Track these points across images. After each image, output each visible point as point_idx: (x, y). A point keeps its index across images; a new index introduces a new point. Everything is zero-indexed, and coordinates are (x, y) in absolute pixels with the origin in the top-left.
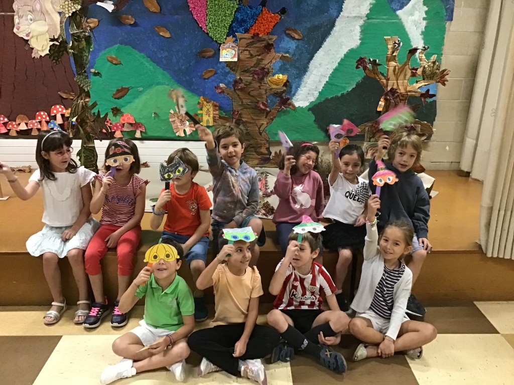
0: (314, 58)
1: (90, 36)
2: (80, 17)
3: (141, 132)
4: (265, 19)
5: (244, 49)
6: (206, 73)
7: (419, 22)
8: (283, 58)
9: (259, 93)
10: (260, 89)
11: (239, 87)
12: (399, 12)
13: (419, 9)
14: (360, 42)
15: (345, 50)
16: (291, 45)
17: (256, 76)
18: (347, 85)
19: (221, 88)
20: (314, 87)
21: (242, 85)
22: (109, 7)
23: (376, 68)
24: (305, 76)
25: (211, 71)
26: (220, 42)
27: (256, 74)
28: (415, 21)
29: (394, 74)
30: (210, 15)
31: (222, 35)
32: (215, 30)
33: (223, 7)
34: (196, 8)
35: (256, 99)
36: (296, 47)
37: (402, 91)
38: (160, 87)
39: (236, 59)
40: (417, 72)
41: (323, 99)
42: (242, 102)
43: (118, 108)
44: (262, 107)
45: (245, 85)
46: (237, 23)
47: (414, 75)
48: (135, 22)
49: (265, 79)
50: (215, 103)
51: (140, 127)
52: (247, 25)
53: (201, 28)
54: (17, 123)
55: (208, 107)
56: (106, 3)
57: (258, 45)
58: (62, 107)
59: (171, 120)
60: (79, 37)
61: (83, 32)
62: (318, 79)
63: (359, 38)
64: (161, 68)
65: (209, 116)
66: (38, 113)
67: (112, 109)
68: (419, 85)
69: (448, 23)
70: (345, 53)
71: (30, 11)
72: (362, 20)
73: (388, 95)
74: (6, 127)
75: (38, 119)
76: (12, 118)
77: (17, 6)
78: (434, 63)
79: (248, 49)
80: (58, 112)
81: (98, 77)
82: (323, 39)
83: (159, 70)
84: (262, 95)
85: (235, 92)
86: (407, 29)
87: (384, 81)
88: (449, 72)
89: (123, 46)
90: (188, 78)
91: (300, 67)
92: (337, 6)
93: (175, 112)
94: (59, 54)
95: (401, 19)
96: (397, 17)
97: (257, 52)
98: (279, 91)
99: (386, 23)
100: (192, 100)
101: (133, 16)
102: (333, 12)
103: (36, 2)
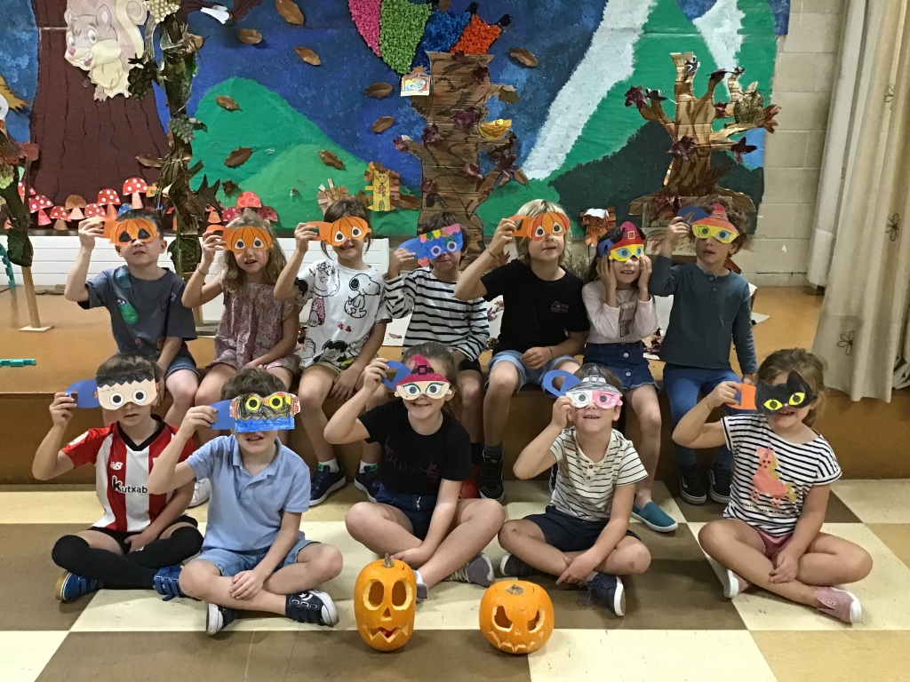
0: (558, 98)
1: (192, 54)
2: (179, 25)
3: (271, 221)
4: (476, 33)
5: (439, 76)
6: (378, 124)
7: (732, 36)
8: (504, 95)
9: (466, 150)
10: (467, 142)
11: (433, 140)
12: (696, 21)
13: (731, 16)
14: (632, 70)
15: (608, 84)
16: (518, 77)
17: (459, 121)
18: (613, 143)
19: (403, 143)
20: (557, 147)
21: (437, 136)
22: (221, 15)
23: (657, 105)
24: (543, 128)
25: (386, 120)
26: (401, 72)
27: (460, 118)
28: (724, 34)
29: (689, 114)
30: (385, 27)
31: (406, 60)
32: (393, 53)
33: (407, 14)
34: (363, 16)
35: (461, 159)
36: (527, 80)
37: (701, 141)
38: (302, 147)
39: (427, 93)
40: (726, 110)
41: (572, 167)
42: (438, 165)
43: (234, 182)
44: (470, 171)
45: (443, 136)
46: (429, 41)
47: (720, 115)
48: (263, 41)
49: (475, 126)
50: (394, 172)
51: (270, 214)
52: (446, 44)
53: (371, 48)
54: (68, 208)
55: (383, 180)
56: (216, 9)
57: (463, 70)
58: (142, 181)
59: (320, 202)
60: (175, 55)
62: (564, 133)
63: (631, 63)
64: (305, 115)
65: (384, 195)
66: (101, 192)
67: (224, 184)
68: (729, 131)
69: (780, 39)
70: (609, 89)
71: (92, 24)
72: (636, 34)
73: (678, 148)
74: (48, 215)
75: (102, 202)
76: (59, 201)
77: (71, 17)
78: (753, 95)
79: (447, 77)
80: (135, 189)
81: (201, 131)
82: (572, 66)
83: (302, 120)
84: (470, 152)
85: (427, 148)
86: (711, 49)
87: (672, 126)
88: (778, 110)
89: (243, 80)
90: (349, 132)
91: (533, 112)
92: (593, 12)
93: (328, 190)
94: (144, 84)
95: (700, 33)
96: (694, 29)
97: (462, 81)
98: (498, 145)
99: (675, 39)
100: (356, 168)
101: (259, 30)
102: (588, 21)
103: (102, 9)
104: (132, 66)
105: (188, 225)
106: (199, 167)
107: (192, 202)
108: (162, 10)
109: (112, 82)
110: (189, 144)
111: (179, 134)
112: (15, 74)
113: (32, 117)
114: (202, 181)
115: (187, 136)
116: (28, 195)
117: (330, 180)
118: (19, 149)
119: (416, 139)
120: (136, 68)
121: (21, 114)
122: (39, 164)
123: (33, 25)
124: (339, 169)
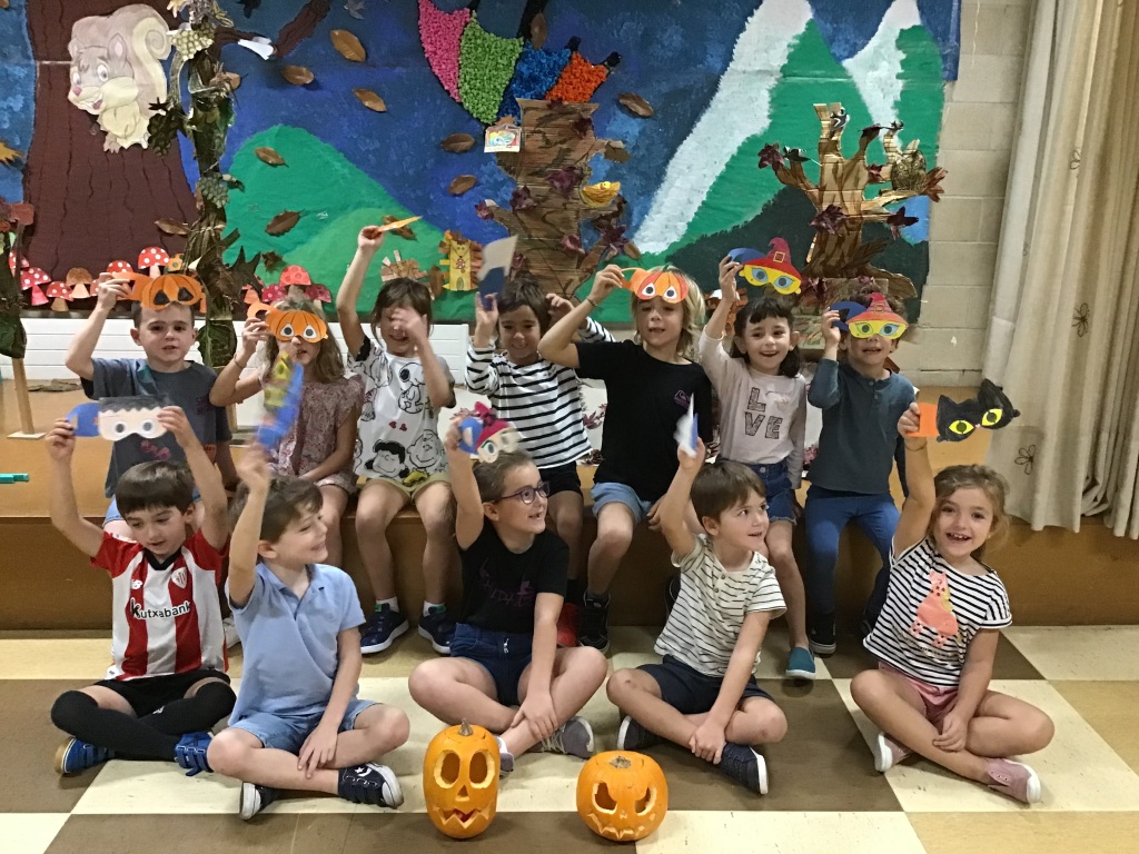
0: (677, 154)
1: (227, 100)
2: (211, 63)
3: (322, 302)
4: (577, 75)
5: (532, 129)
6: (456, 183)
7: (889, 81)
8: (612, 152)
9: (564, 218)
10: (566, 209)
11: (524, 206)
12: (847, 63)
13: (889, 56)
14: (769, 121)
15: (739, 139)
16: (629, 129)
17: (557, 184)
18: (744, 210)
19: (487, 208)
20: (676, 214)
21: (529, 201)
22: (262, 48)
23: (797, 166)
24: (659, 191)
25: (467, 179)
26: (485, 121)
27: (557, 180)
28: (880, 79)
29: (835, 178)
30: (466, 66)
31: (491, 107)
32: (475, 97)
33: (493, 50)
34: (438, 52)
35: (558, 230)
36: (640, 133)
37: (851, 211)
38: (363, 213)
39: (516, 149)
40: (881, 173)
41: (695, 239)
42: (530, 236)
43: (276, 254)
44: (569, 244)
45: (537, 201)
46: (520, 84)
47: (874, 179)
48: (314, 81)
49: (576, 189)
50: (475, 243)
51: (321, 293)
52: (541, 88)
53: (448, 92)
54: (69, 283)
55: (462, 252)
56: (257, 41)
57: (561, 121)
58: (163, 251)
60: (207, 100)
61: (215, 90)
62: (684, 198)
63: (767, 113)
64: (366, 172)
65: (463, 271)
66: (111, 265)
67: (265, 256)
68: (884, 199)
69: (947, 87)
70: (740, 145)
71: (102, 58)
72: (773, 78)
73: (823, 220)
74: (45, 293)
76: (57, 275)
77: (76, 48)
78: (914, 155)
79: (542, 129)
80: (153, 261)
81: (237, 190)
82: (695, 117)
83: (362, 179)
84: (570, 221)
85: (516, 215)
86: (866, 97)
87: (816, 192)
88: (944, 174)
89: (289, 129)
90: (419, 193)
91: (648, 173)
92: (722, 50)
93: (394, 264)
94: (167, 134)
95: (851, 77)
96: (843, 72)
97: (560, 135)
98: (603, 213)
99: (821, 85)
100: (429, 238)
101: (310, 67)
102: (714, 62)
103: (115, 40)
104: (154, 113)
105: (220, 308)
106: (234, 236)
107: (225, 279)
108: (190, 45)
109: (127, 128)
110: (222, 209)
111: (210, 196)
112: (6, 118)
113: (26, 171)
114: (238, 252)
115: (221, 199)
116: (20, 268)
117: (396, 253)
118: (10, 211)
119: (503, 203)
120: (158, 115)
121: (13, 168)
122: (33, 231)
123: (29, 58)
124: (408, 238)
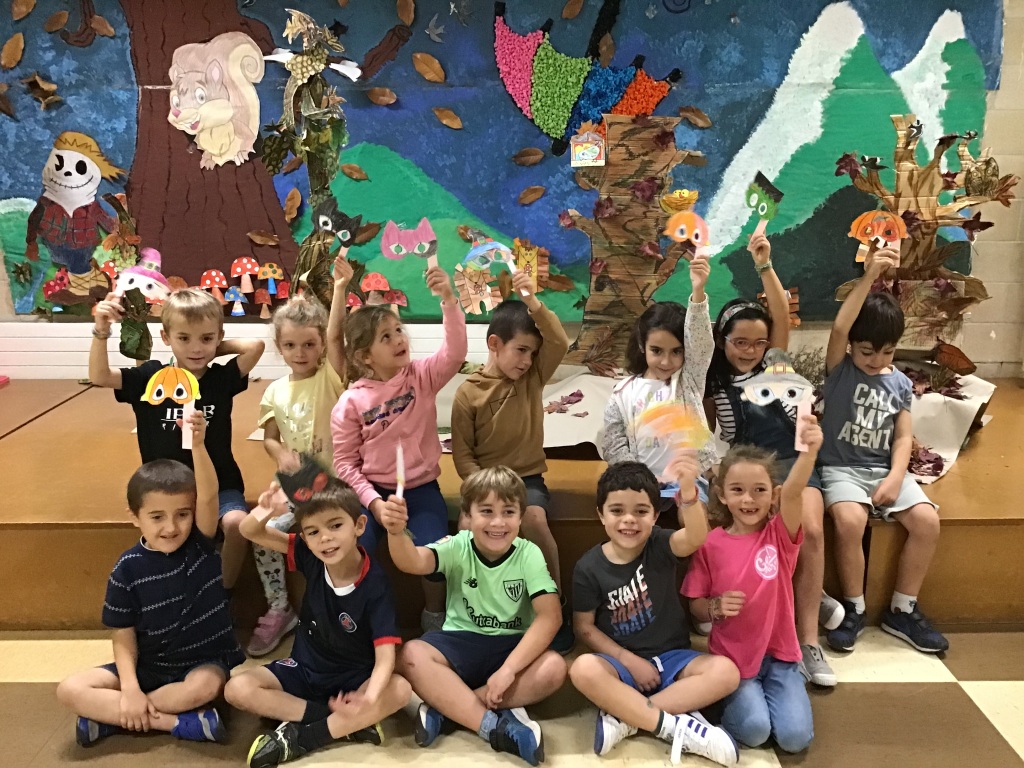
0: (733, 163)
1: (341, 120)
2: (323, 86)
3: (399, 307)
4: (642, 91)
5: (616, 142)
6: (526, 195)
7: (935, 92)
9: (644, 226)
10: (646, 217)
11: (606, 215)
12: (896, 75)
13: (935, 68)
14: (821, 130)
15: (793, 147)
16: (688, 140)
17: (638, 193)
18: (797, 214)
19: (570, 218)
20: (731, 219)
21: (611, 211)
22: (351, 71)
23: (874, 174)
24: (715, 198)
25: (535, 191)
26: (554, 136)
27: (639, 190)
28: (927, 90)
29: (911, 184)
30: (538, 85)
31: (560, 122)
32: (546, 114)
33: (563, 69)
34: (512, 72)
35: (638, 237)
36: (698, 143)
37: (927, 216)
38: (440, 221)
39: (602, 163)
40: (955, 180)
42: (610, 243)
43: (359, 262)
44: (650, 252)
46: (588, 100)
47: (948, 186)
48: (397, 101)
49: (656, 198)
50: (543, 250)
51: (398, 298)
52: (607, 103)
53: (521, 110)
55: (529, 258)
56: (345, 64)
57: (645, 134)
58: (253, 261)
59: (457, 283)
60: (318, 121)
61: (328, 112)
62: (740, 203)
63: (820, 123)
64: (443, 185)
66: (205, 274)
69: (990, 94)
70: (793, 153)
71: (200, 82)
72: (826, 90)
75: (206, 285)
77: (176, 74)
79: (625, 143)
80: (244, 270)
82: (750, 128)
83: (439, 191)
84: (649, 228)
85: (598, 224)
86: (912, 107)
87: (892, 198)
88: (1017, 181)
89: (372, 145)
90: (491, 203)
91: (706, 178)
92: (776, 65)
94: (279, 155)
95: (899, 88)
96: (892, 84)
97: (643, 147)
99: (872, 96)
101: (393, 88)
102: (770, 76)
103: (212, 65)
108: (304, 70)
109: (222, 147)
112: (110, 139)
113: (129, 187)
119: (585, 213)
120: (272, 136)
121: (117, 185)
123: (132, 83)
